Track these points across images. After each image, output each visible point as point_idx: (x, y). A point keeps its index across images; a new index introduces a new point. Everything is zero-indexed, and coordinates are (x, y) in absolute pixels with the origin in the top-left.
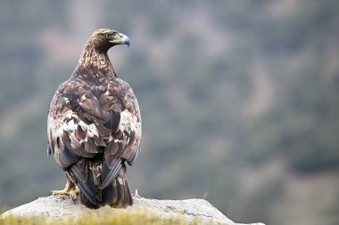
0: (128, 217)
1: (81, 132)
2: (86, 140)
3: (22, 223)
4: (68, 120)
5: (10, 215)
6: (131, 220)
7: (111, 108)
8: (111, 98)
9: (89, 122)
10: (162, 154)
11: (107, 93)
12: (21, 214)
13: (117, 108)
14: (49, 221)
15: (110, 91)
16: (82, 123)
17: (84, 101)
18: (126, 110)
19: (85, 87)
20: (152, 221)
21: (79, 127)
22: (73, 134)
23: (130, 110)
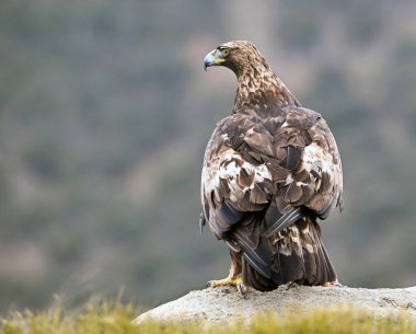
0: (325, 317)
1: (245, 177)
2: (252, 187)
3: (167, 331)
4: (226, 163)
5: (150, 320)
6: (330, 321)
7: (290, 143)
8: (290, 130)
9: (257, 162)
10: (374, 221)
11: (285, 124)
12: (165, 317)
13: (298, 142)
14: (207, 326)
15: (289, 122)
16: (247, 166)
17: (251, 136)
18: (314, 144)
19: (254, 120)
20: (361, 321)
21: (243, 170)
22: (234, 182)
23: (319, 143)
